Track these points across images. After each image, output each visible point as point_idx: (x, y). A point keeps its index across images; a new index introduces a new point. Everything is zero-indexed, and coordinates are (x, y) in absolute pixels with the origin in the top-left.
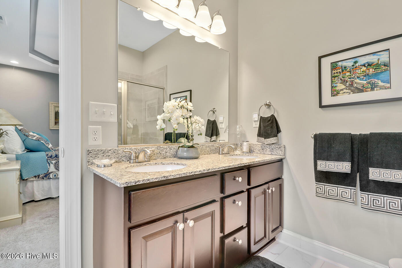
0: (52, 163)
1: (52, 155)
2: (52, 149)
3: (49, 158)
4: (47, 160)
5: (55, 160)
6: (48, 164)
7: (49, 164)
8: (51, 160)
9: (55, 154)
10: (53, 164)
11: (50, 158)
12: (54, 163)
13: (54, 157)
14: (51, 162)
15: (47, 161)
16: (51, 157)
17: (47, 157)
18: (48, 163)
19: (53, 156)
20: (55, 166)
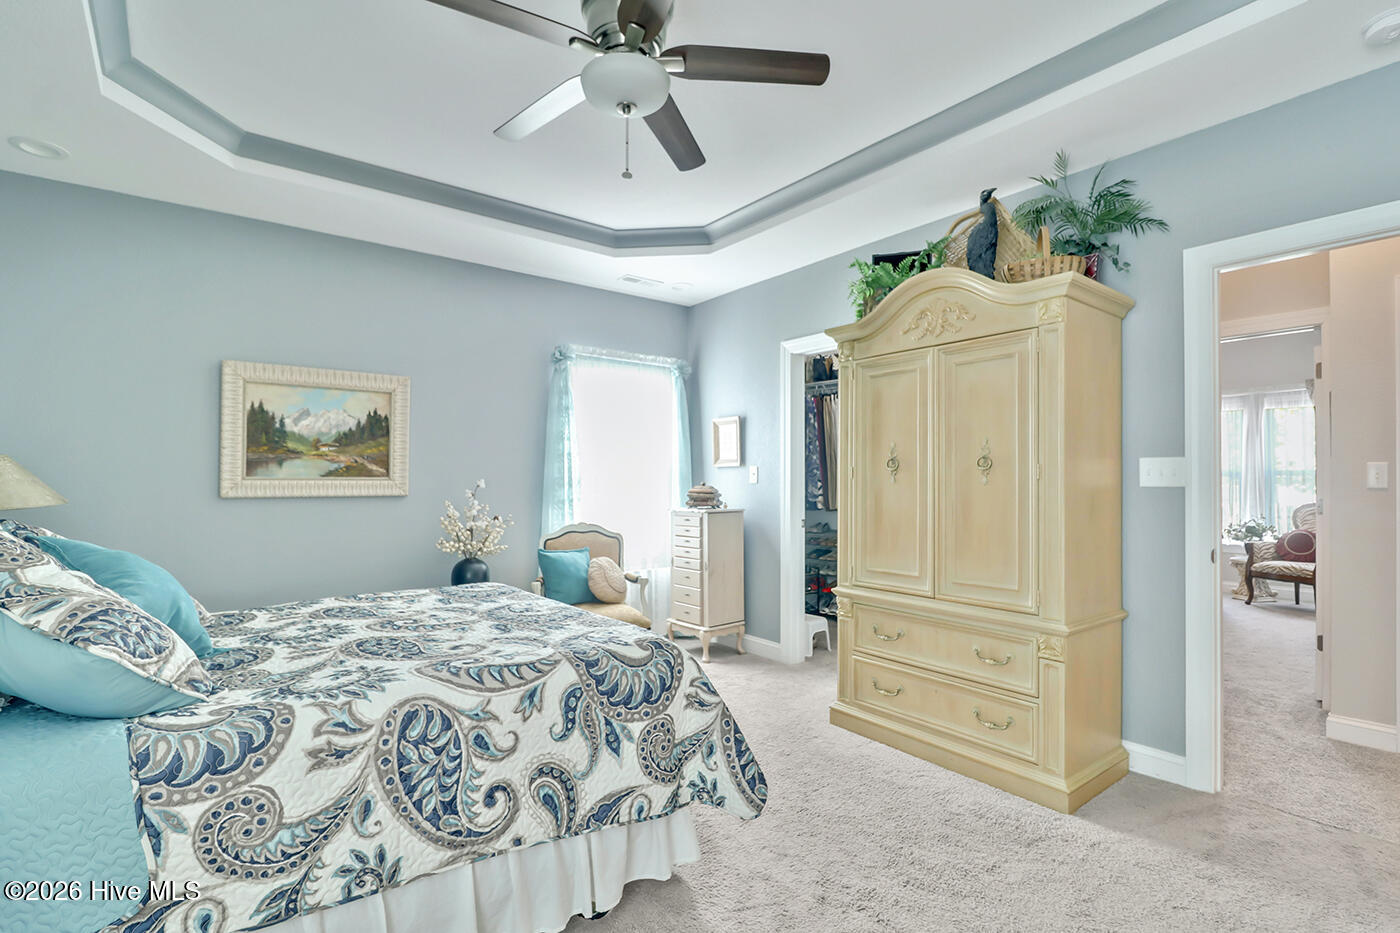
0: (179, 827)
1: (178, 758)
2: (192, 683)
3: (155, 789)
4: (140, 801)
5: (200, 799)
6: (146, 843)
7: (156, 836)
8: (170, 803)
9: (203, 744)
10: (184, 830)
11: (162, 788)
12: (192, 824)
13: (195, 771)
14: (168, 817)
15: (141, 815)
16: (170, 776)
17: (136, 784)
18: (149, 826)
19: (191, 765)
20: (207, 845)
